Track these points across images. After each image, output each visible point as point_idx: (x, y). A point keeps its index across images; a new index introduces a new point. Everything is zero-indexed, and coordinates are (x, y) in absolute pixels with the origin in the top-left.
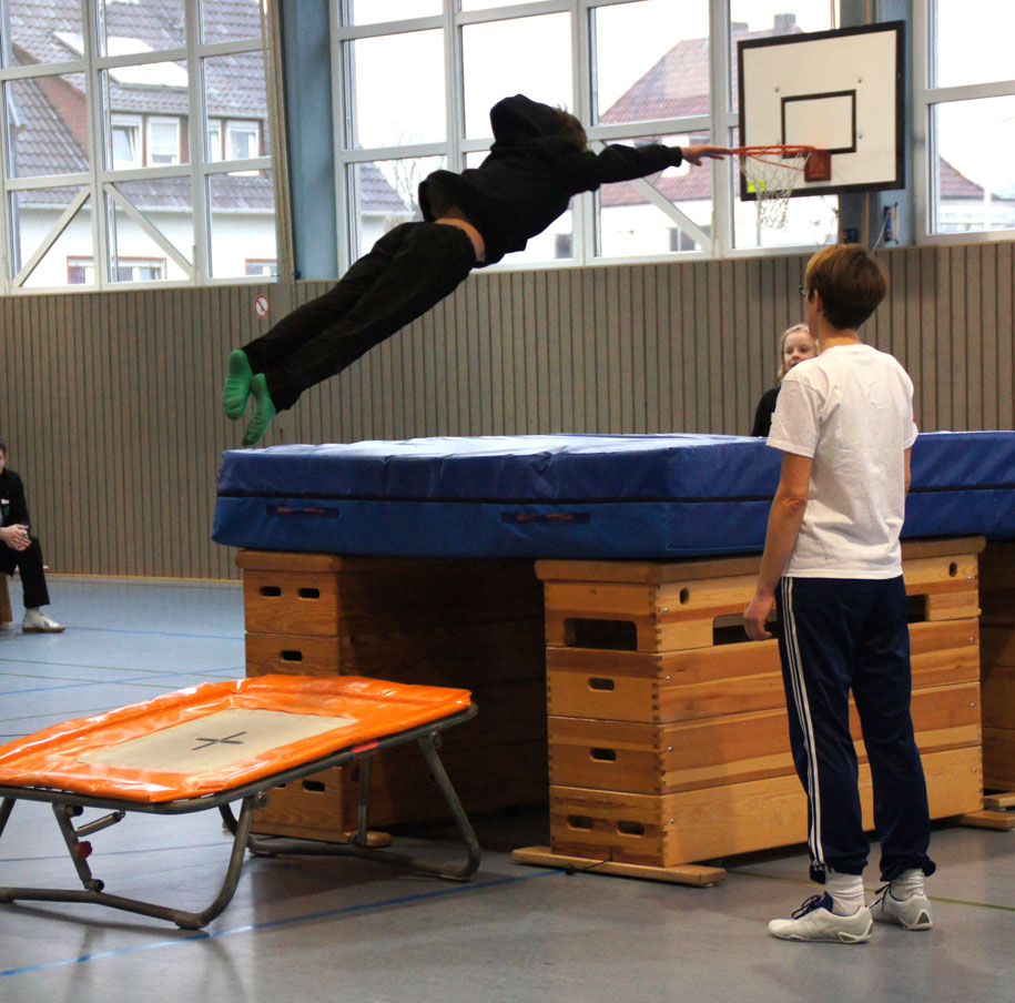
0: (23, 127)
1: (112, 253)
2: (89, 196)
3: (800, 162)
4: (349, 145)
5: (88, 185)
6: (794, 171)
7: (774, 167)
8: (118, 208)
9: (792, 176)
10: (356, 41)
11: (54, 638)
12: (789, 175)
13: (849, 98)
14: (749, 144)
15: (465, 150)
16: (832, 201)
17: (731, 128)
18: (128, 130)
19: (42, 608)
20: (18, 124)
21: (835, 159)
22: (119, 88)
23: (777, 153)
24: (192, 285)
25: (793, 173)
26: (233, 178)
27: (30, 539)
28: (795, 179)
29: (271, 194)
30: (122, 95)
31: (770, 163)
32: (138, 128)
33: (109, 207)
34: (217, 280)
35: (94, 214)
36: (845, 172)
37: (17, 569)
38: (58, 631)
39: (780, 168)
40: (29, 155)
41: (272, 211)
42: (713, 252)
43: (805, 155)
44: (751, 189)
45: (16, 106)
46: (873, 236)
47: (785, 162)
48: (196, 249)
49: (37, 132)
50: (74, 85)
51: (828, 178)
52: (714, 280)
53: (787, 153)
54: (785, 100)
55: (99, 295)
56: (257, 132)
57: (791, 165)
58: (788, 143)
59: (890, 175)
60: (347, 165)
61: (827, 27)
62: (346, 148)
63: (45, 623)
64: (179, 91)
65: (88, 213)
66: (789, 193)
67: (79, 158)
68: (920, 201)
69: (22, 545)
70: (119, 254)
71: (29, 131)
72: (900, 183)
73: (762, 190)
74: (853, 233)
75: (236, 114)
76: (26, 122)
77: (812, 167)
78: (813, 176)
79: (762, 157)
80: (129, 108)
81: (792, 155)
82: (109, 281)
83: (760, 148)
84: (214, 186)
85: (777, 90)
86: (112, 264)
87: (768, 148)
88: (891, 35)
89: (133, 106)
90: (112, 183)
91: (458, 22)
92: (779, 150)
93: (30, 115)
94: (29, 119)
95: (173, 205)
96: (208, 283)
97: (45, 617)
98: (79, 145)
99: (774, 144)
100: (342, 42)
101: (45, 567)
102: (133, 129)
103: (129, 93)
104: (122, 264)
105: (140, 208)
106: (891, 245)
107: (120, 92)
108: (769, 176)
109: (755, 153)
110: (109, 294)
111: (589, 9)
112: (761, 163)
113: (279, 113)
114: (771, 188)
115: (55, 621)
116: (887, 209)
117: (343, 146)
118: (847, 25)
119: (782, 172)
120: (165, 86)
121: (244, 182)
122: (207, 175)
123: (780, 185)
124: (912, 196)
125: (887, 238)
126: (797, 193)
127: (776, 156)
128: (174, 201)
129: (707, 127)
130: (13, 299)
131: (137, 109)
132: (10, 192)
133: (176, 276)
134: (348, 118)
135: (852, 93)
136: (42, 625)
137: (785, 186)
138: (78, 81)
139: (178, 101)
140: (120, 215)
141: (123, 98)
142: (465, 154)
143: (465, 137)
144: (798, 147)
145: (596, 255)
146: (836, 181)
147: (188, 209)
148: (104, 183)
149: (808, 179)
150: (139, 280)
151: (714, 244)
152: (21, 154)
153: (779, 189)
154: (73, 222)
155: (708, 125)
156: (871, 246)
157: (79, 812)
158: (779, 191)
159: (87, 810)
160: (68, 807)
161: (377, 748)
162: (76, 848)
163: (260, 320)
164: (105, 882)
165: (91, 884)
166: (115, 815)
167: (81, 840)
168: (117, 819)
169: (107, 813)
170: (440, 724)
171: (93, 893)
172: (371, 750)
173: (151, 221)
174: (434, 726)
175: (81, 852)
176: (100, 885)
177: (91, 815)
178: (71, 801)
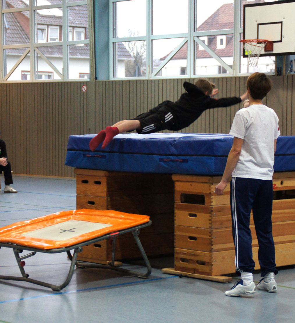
0: (9, 28)
1: (36, 70)
2: (29, 51)
3: (263, 45)
4: (114, 36)
5: (29, 48)
6: (261, 48)
7: (254, 46)
8: (39, 55)
9: (260, 50)
10: (118, 2)
11: (14, 195)
12: (259, 49)
13: (280, 24)
14: (246, 39)
15: (152, 39)
16: (273, 58)
17: (240, 33)
18: (42, 30)
19: (11, 185)
20: (7, 27)
21: (275, 44)
22: (41, 16)
23: (255, 42)
24: (62, 81)
25: (261, 49)
26: (76, 46)
27: (7, 162)
28: (261, 51)
29: (88, 52)
30: (41, 18)
31: (253, 45)
32: (46, 29)
33: (36, 55)
34: (70, 80)
35: (31, 57)
36: (278, 49)
37: (3, 172)
38: (15, 192)
40: (10, 37)
41: (88, 57)
42: (233, 74)
43: (265, 43)
44: (246, 54)
45: (6, 21)
46: (287, 70)
47: (258, 45)
48: (63, 69)
49: (13, 30)
50: (25, 15)
51: (272, 50)
52: (233, 83)
53: (259, 42)
54: (259, 24)
55: (32, 83)
56: (84, 31)
57: (260, 46)
58: (259, 39)
59: (293, 50)
60: (113, 43)
63: (11, 190)
64: (60, 18)
65: (29, 57)
66: (259, 55)
67: (26, 39)
69: (5, 164)
70: (39, 70)
71: (10, 30)
73: (250, 54)
74: (280, 69)
75: (78, 25)
76: (10, 27)
77: (267, 47)
78: (267, 50)
79: (251, 43)
80: (43, 23)
81: (261, 43)
82: (35, 79)
83: (250, 40)
84: (69, 49)
85: (256, 21)
86: (36, 74)
87: (253, 40)
88: (294, 4)
89: (44, 22)
90: (37, 47)
92: (256, 41)
93: (11, 24)
94: (11, 26)
95: (56, 55)
96: (67, 81)
97: (11, 188)
98: (26, 35)
99: (255, 39)
100: (113, 2)
101: (12, 172)
102: (44, 29)
103: (43, 18)
104: (39, 74)
105: (46, 55)
106: (293, 73)
107: (40, 17)
108: (253, 49)
109: (248, 42)
110: (35, 83)
112: (250, 45)
113: (92, 25)
114: (253, 54)
115: (14, 189)
116: (291, 61)
117: (112, 36)
118: (280, 0)
119: (257, 48)
120: (55, 16)
121: (79, 48)
122: (68, 45)
123: (256, 52)
125: (291, 71)
126: (262, 55)
127: (255, 43)
128: (56, 53)
129: (233, 33)
130: (4, 84)
131: (46, 23)
132: (4, 49)
133: (56, 78)
134: (114, 27)
135: (281, 22)
136: (11, 191)
137: (258, 53)
138: (27, 14)
139: (59, 21)
140: (39, 58)
141: (41, 19)
142: (152, 40)
143: (152, 34)
144: (263, 40)
145: (194, 74)
146: (274, 52)
147: (60, 56)
148: (35, 47)
149: (265, 51)
150: (44, 79)
151: (233, 72)
152: (8, 37)
153: (256, 54)
154: (24, 60)
155: (233, 32)
156: (286, 73)
157: (21, 251)
158: (256, 55)
159: (24, 251)
160: (18, 250)
161: (119, 234)
162: (20, 263)
163: (84, 93)
164: (29, 275)
165: (25, 275)
166: (33, 253)
167: (22, 260)
168: (33, 254)
169: (31, 252)
170: (139, 227)
171: (25, 278)
172: (116, 235)
173: (49, 60)
174: (137, 227)
175: (22, 265)
176: (28, 275)
177: (25, 253)
178: (18, 248)
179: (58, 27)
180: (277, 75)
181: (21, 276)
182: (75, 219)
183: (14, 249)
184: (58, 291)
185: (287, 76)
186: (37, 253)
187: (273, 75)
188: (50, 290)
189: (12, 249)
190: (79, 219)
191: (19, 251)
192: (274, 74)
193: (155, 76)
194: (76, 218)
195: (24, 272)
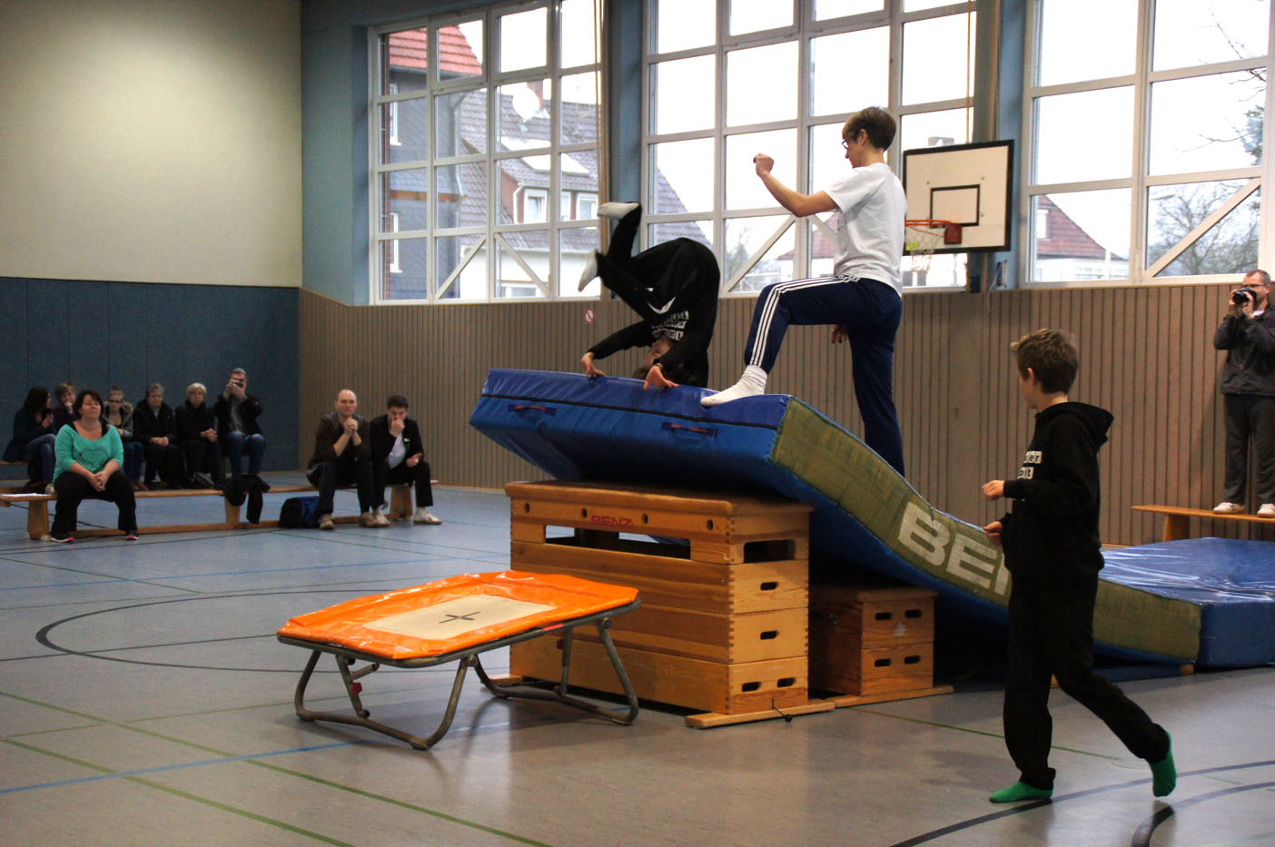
0: (465, 196)
1: (498, 278)
2: (484, 241)
3: (941, 231)
4: (650, 211)
5: (485, 234)
6: (936, 236)
7: (924, 234)
8: (502, 248)
10: (658, 144)
12: (933, 240)
13: (975, 190)
15: (725, 217)
16: (963, 258)
18: (537, 199)
19: (427, 508)
20: (462, 193)
21: (965, 230)
23: (927, 225)
24: (547, 300)
25: (935, 238)
26: (578, 230)
28: (936, 243)
31: (922, 231)
33: (498, 248)
34: (563, 297)
35: (487, 252)
36: (971, 238)
38: (438, 524)
39: (927, 235)
40: (474, 214)
43: (944, 226)
46: (989, 281)
47: (932, 230)
48: (551, 277)
51: (960, 242)
53: (933, 225)
54: (933, 190)
55: (487, 306)
57: (935, 233)
58: (934, 218)
59: (1001, 242)
60: (648, 225)
61: (963, 142)
62: (649, 213)
64: (543, 173)
65: (484, 250)
66: (932, 251)
67: (505, 217)
68: (1024, 260)
70: (502, 278)
71: (470, 199)
72: (1007, 247)
73: (917, 249)
74: (976, 280)
75: (583, 188)
77: (949, 235)
78: (951, 240)
79: (918, 227)
80: (539, 185)
81: (935, 226)
82: (495, 296)
83: (914, 220)
85: (928, 183)
86: (498, 285)
87: (922, 221)
88: (1004, 150)
90: (500, 233)
91: (724, 133)
92: (928, 222)
93: (470, 189)
94: (470, 191)
96: (557, 300)
97: (429, 514)
98: (505, 209)
99: (925, 219)
100: (649, 145)
102: (540, 199)
104: (503, 285)
105: (516, 249)
106: (1002, 288)
107: (533, 175)
108: (919, 239)
109: (912, 224)
110: (493, 305)
111: (809, 127)
112: (917, 231)
114: (922, 247)
115: (436, 515)
116: (999, 264)
118: (977, 142)
119: (928, 238)
122: (559, 229)
123: (926, 245)
124: (1018, 256)
125: (999, 284)
126: (938, 252)
127: (926, 227)
130: (433, 307)
131: (544, 186)
132: (436, 238)
133: (539, 295)
134: (651, 194)
135: (977, 187)
136: (427, 519)
137: (930, 247)
140: (503, 253)
142: (724, 219)
143: (725, 208)
144: (940, 221)
146: (964, 244)
147: (547, 250)
148: (496, 233)
149: (946, 242)
150: (509, 297)
153: (926, 248)
154: (476, 256)
156: (987, 289)
157: (352, 662)
158: (926, 250)
159: (358, 661)
160: (344, 658)
161: (562, 628)
162: (351, 686)
163: (588, 325)
164: (370, 711)
165: (362, 712)
166: (373, 665)
167: (355, 681)
168: (374, 668)
169: (369, 664)
170: (610, 613)
171: (362, 719)
172: (558, 629)
173: (520, 257)
174: (606, 614)
175: (355, 690)
176: (367, 714)
177: (360, 665)
178: (347, 655)
179: (569, 194)
180: (972, 292)
181: (353, 714)
182: (486, 593)
183: (337, 657)
184: (424, 749)
185: (991, 294)
186: (382, 667)
187: (963, 292)
188: (407, 745)
189: (333, 656)
190: (495, 592)
191: (347, 662)
192: (963, 290)
193: (730, 291)
194: (488, 590)
195: (361, 705)
